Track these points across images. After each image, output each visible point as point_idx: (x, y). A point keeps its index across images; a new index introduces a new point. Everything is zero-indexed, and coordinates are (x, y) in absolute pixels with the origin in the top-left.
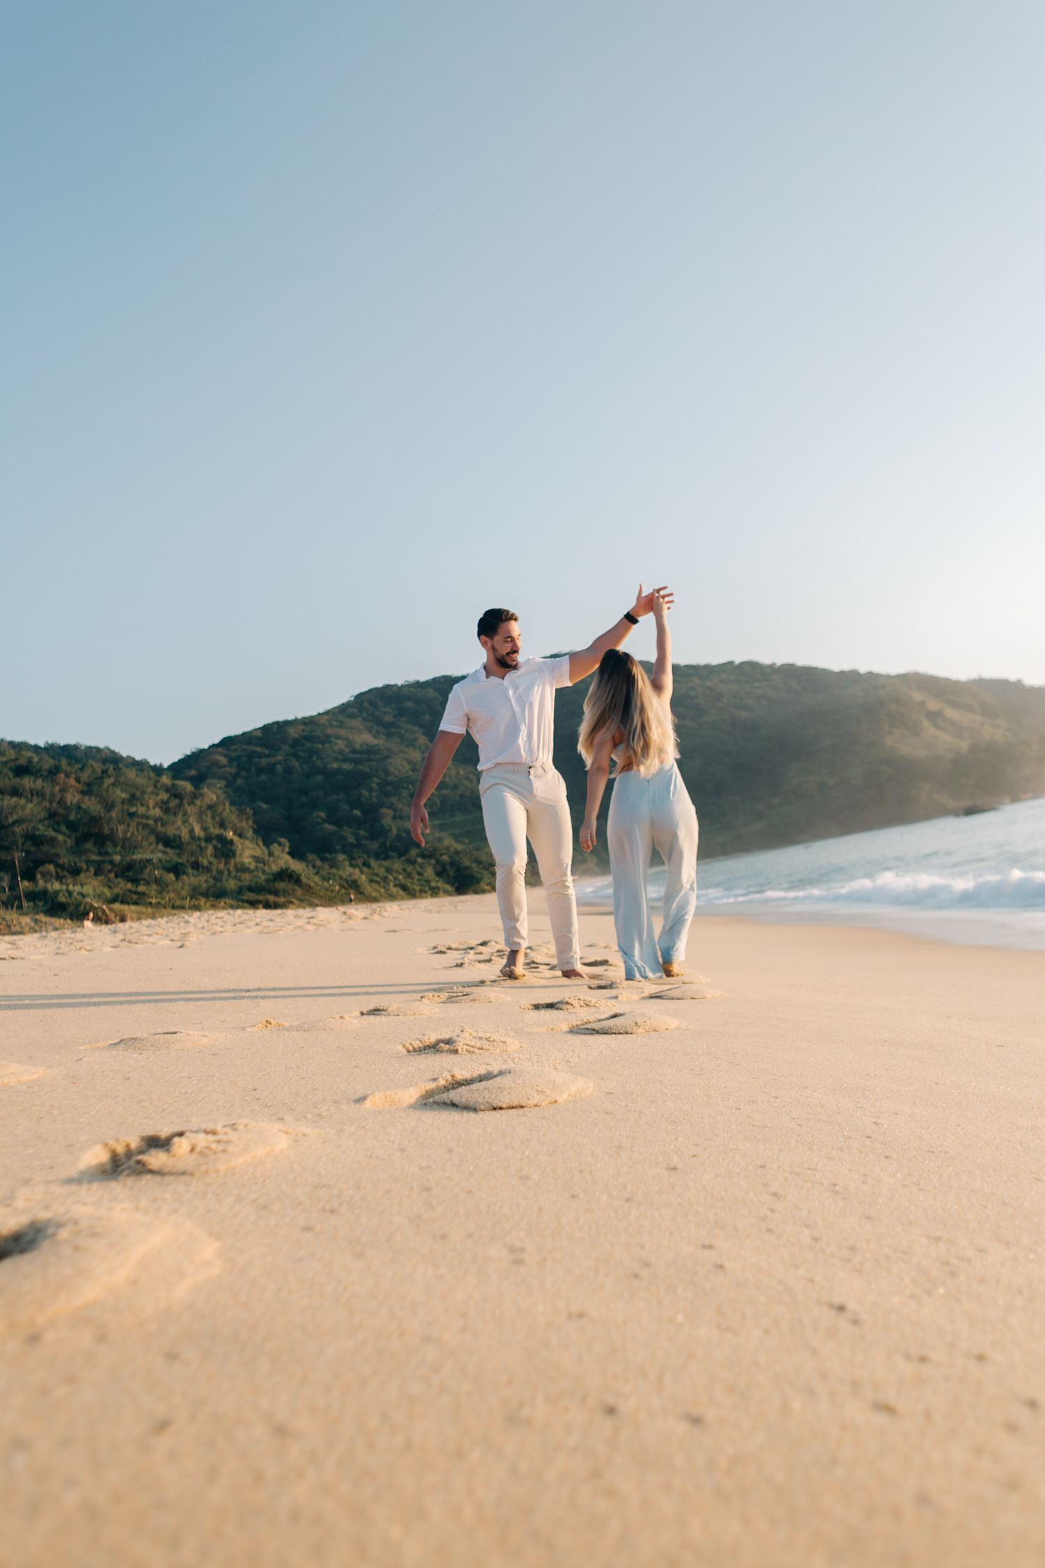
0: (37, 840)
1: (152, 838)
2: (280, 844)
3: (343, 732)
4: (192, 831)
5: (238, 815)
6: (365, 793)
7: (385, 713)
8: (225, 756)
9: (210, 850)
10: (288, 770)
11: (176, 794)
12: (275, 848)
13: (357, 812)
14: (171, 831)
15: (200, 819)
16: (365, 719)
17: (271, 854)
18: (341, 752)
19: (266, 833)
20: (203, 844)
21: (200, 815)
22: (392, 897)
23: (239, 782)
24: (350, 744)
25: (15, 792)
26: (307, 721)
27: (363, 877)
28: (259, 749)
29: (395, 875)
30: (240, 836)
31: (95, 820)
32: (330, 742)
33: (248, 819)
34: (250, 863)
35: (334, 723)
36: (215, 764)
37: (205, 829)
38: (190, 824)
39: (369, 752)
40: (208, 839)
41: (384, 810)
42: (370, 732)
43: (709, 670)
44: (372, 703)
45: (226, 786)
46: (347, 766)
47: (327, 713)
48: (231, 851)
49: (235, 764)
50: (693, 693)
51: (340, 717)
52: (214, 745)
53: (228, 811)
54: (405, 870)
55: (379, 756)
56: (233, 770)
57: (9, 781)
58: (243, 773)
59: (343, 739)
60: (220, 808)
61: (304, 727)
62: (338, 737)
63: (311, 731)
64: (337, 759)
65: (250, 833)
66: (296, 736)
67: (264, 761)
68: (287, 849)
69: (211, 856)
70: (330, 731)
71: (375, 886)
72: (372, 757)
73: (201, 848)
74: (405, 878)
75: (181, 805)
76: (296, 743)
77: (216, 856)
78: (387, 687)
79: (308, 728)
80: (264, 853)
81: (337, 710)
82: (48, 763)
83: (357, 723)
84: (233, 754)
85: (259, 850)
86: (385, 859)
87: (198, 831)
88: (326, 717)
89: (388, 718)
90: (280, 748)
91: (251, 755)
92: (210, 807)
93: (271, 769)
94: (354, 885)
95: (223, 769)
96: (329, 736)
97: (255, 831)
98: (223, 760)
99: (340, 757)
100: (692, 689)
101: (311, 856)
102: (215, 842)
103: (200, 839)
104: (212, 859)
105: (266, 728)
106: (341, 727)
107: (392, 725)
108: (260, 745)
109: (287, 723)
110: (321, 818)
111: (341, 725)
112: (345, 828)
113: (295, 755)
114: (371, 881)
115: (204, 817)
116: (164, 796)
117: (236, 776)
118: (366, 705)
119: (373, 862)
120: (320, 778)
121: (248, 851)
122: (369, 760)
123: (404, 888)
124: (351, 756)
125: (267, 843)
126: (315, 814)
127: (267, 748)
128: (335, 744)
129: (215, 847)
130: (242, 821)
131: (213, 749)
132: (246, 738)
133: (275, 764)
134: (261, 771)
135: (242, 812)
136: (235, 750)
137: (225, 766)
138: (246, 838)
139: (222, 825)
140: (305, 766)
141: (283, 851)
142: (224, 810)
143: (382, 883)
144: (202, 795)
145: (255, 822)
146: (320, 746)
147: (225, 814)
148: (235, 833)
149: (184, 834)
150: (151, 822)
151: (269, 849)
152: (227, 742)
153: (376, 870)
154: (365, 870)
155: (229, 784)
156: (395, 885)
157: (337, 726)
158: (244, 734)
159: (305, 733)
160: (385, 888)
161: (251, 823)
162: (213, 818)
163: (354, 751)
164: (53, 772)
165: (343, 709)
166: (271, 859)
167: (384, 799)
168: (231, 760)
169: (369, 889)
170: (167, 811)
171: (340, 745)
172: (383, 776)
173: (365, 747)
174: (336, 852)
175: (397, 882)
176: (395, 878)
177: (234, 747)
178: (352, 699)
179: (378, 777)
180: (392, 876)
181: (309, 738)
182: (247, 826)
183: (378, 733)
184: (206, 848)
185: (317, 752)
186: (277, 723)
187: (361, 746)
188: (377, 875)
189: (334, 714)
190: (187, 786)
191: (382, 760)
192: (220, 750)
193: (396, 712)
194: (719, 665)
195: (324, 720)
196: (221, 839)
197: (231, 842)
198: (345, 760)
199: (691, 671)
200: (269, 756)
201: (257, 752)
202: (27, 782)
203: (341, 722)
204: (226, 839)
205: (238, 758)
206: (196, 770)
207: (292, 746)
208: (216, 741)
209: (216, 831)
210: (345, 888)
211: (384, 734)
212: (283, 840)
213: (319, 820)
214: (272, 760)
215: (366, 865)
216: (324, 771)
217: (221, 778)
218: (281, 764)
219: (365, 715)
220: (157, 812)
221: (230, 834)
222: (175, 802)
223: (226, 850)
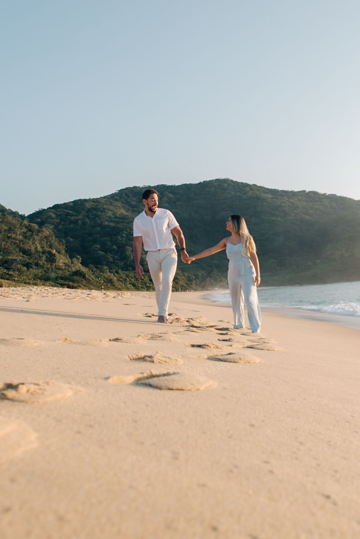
1: (18, 250)
2: (77, 258)
3: (111, 208)
4: (36, 248)
5: (59, 243)
6: (119, 238)
7: (133, 200)
8: (55, 213)
9: (44, 258)
10: (84, 224)
11: (30, 230)
12: (75, 260)
13: (115, 247)
14: (26, 247)
15: (40, 243)
16: (122, 202)
17: (72, 263)
18: (110, 217)
19: (71, 252)
20: (41, 255)
21: (41, 240)
22: (128, 289)
23: (60, 227)
24: (114, 214)
26: (95, 200)
27: (115, 278)
28: (71, 212)
29: (130, 278)
30: (59, 253)
32: (105, 212)
33: (63, 245)
34: (62, 266)
35: (108, 203)
36: (50, 217)
37: (42, 247)
38: (35, 244)
40: (44, 253)
41: (128, 247)
42: (125, 209)
43: (293, 194)
44: (127, 195)
45: (54, 228)
46: (112, 224)
47: (104, 197)
48: (54, 259)
49: (59, 218)
50: (283, 205)
51: (111, 200)
52: (50, 208)
53: (54, 240)
54: (135, 277)
55: (128, 221)
56: (58, 221)
58: (63, 223)
59: (111, 211)
60: (51, 238)
61: (93, 203)
62: (109, 210)
63: (96, 206)
64: (108, 220)
65: (63, 252)
66: (89, 207)
67: (73, 218)
68: (80, 261)
69: (44, 260)
70: (105, 206)
71: (121, 283)
72: (125, 221)
73: (40, 256)
74: (134, 280)
75: (32, 235)
76: (89, 210)
77: (46, 261)
78: (135, 187)
79: (95, 204)
80: (69, 262)
81: (110, 196)
83: (119, 204)
84: (59, 213)
85: (67, 261)
86: (126, 271)
87: (39, 249)
88: (104, 200)
89: (133, 203)
90: (81, 213)
91: (67, 214)
92: (46, 237)
93: (76, 222)
94: (110, 281)
95: (53, 220)
96: (105, 209)
97: (66, 251)
98: (54, 216)
99: (109, 219)
100: (284, 202)
101: (91, 266)
102: (46, 254)
103: (40, 252)
104: (45, 262)
105: (75, 202)
106: (111, 205)
107: (135, 206)
108: (72, 210)
109: (85, 200)
110: (98, 248)
111: (111, 204)
112: (109, 254)
113: (88, 216)
114: (119, 280)
115: (43, 242)
116: (25, 230)
117: (59, 224)
118: (124, 195)
119: (120, 271)
120: (99, 228)
121: (62, 260)
122: (123, 222)
123: (134, 285)
124: (114, 219)
125: (71, 257)
126: (95, 246)
127: (75, 212)
128: (107, 213)
129: (46, 257)
130: (60, 245)
131: (49, 210)
132: (65, 206)
133: (78, 220)
134: (71, 222)
135: (60, 241)
136: (59, 211)
137: (54, 219)
138: (62, 254)
139: (51, 246)
140: (92, 222)
141: (78, 261)
142: (52, 239)
143: (124, 282)
144: (42, 231)
145: (66, 246)
146: (100, 213)
147: (52, 242)
148: (56, 251)
149: (33, 249)
150: (17, 242)
151: (72, 260)
152: (56, 207)
153: (121, 276)
154: (116, 275)
155: (56, 227)
156: (130, 284)
157: (109, 204)
158: (65, 204)
159: (93, 206)
160: (125, 284)
161: (64, 247)
162: (47, 243)
163: (116, 217)
165: (113, 196)
166: (73, 265)
167: (128, 242)
168: (57, 216)
169: (117, 284)
170: (25, 237)
171: (110, 214)
172: (129, 231)
173: (121, 216)
174: (103, 265)
175: (131, 282)
176: (130, 280)
177: (59, 210)
178: (117, 192)
179: (126, 231)
180: (129, 279)
181: (95, 209)
182: (62, 248)
183: (128, 209)
184: (43, 257)
185: (98, 216)
186: (80, 200)
187: (120, 215)
188: (121, 277)
189: (108, 198)
190: (36, 226)
191: (129, 223)
192: (52, 210)
193: (138, 200)
194: (298, 192)
195: (103, 201)
196: (50, 253)
197: (54, 255)
198: (111, 221)
199: (283, 194)
200: (75, 216)
201: (70, 213)
203: (111, 202)
204: (52, 253)
205: (60, 215)
206: (41, 219)
207: (86, 212)
208: (51, 206)
209: (48, 249)
210: (106, 282)
211: (131, 210)
212: (78, 256)
213: (97, 249)
214: (77, 218)
215: (117, 272)
216: (101, 226)
217: (52, 224)
218: (81, 220)
219: (123, 200)
220: (21, 237)
221: (54, 251)
222: (29, 233)
223: (51, 259)
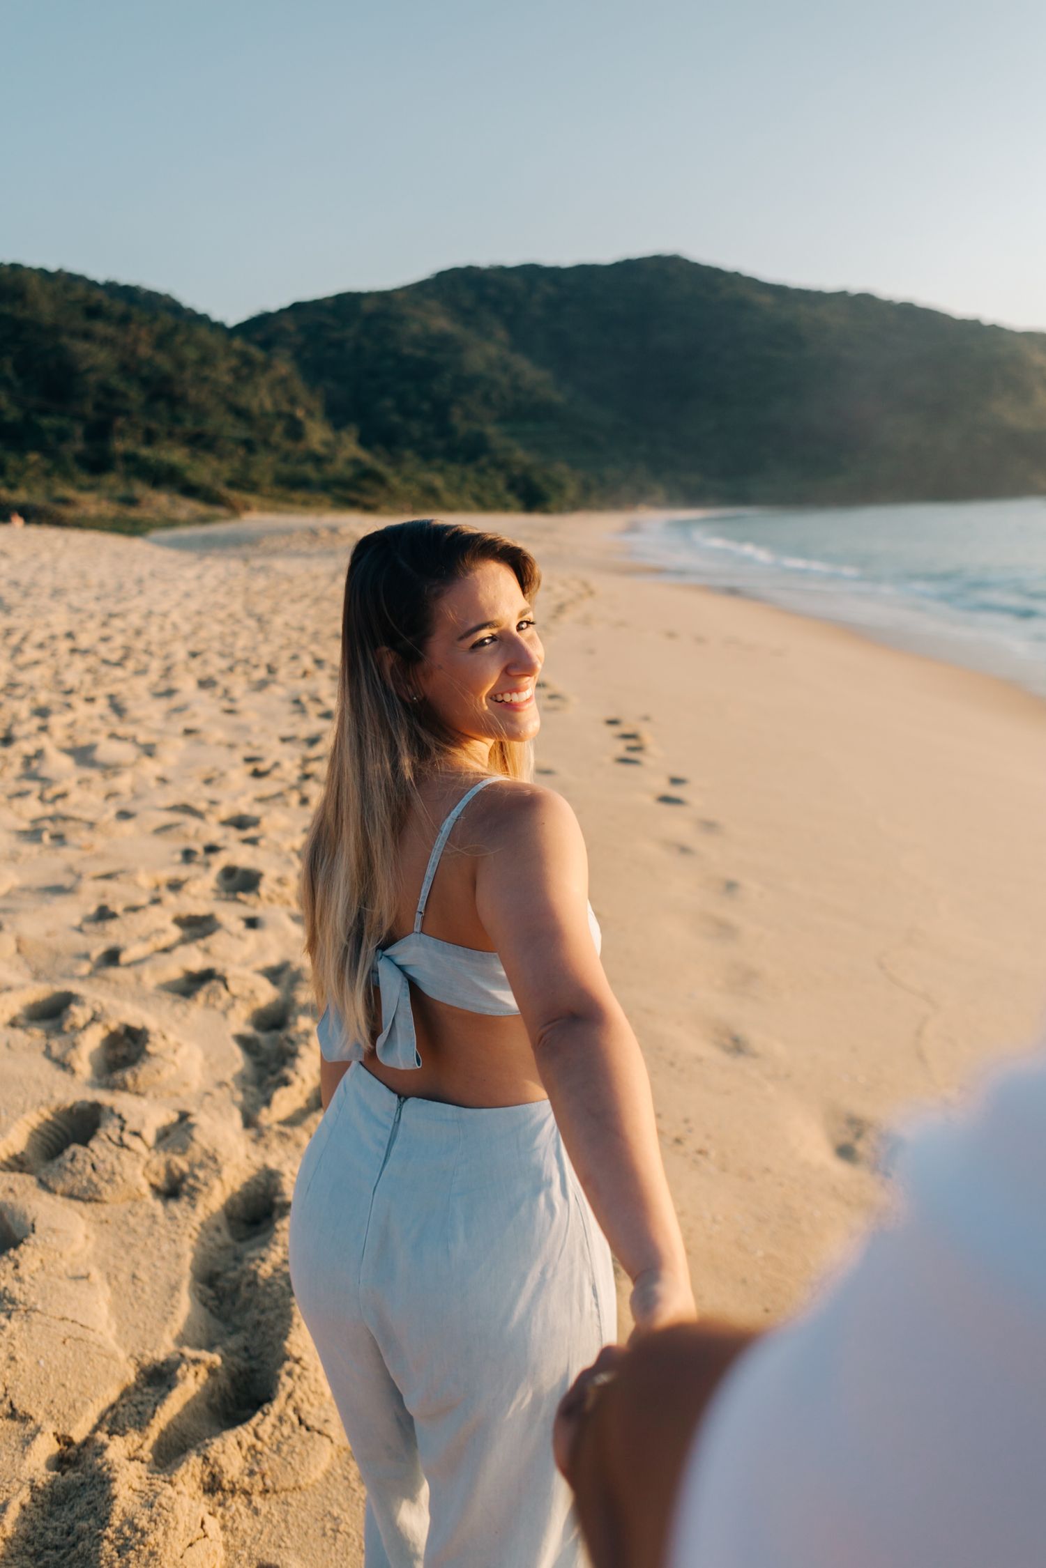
0: (109, 392)
1: (223, 407)
2: (349, 431)
3: (418, 313)
4: (262, 405)
5: (310, 394)
6: (436, 386)
8: (293, 323)
9: (280, 428)
10: (359, 348)
11: (247, 361)
12: (344, 434)
13: (426, 406)
14: (241, 402)
15: (271, 392)
17: (339, 441)
18: (415, 336)
19: (336, 416)
20: (273, 420)
21: (272, 387)
23: (308, 353)
24: (425, 328)
25: (87, 336)
26: (381, 296)
28: (330, 320)
30: (310, 416)
31: (167, 380)
32: (405, 323)
33: (318, 399)
34: (318, 448)
35: (411, 303)
36: (283, 330)
37: (275, 405)
38: (260, 397)
39: (444, 341)
40: (278, 415)
41: (454, 408)
45: (294, 358)
46: (420, 353)
47: (401, 290)
48: (301, 431)
49: (304, 333)
51: (417, 297)
52: (283, 310)
53: (299, 387)
55: (454, 346)
56: (302, 340)
57: (80, 323)
58: (312, 345)
59: (418, 322)
60: (292, 384)
61: (378, 303)
62: (413, 319)
63: (385, 309)
64: (410, 344)
65: (319, 414)
66: (370, 312)
67: (334, 335)
68: (355, 438)
69: (281, 434)
70: (403, 311)
72: (447, 346)
73: (270, 424)
75: (252, 374)
76: (369, 319)
77: (285, 436)
79: (383, 305)
80: (333, 439)
82: (119, 307)
83: (433, 306)
84: (303, 323)
85: (328, 435)
87: (269, 406)
88: (402, 295)
89: (466, 304)
90: (352, 323)
91: (321, 326)
92: (281, 380)
93: (341, 345)
95: (291, 338)
96: (403, 317)
97: (325, 413)
98: (292, 327)
99: (414, 342)
101: (379, 447)
102: (284, 420)
103: (270, 415)
104: (281, 439)
106: (417, 307)
108: (331, 317)
109: (361, 295)
110: (389, 407)
112: (413, 421)
113: (367, 333)
115: (275, 391)
116: (234, 362)
117: (304, 346)
118: (444, 286)
120: (391, 361)
121: (317, 434)
122: (444, 349)
124: (425, 342)
126: (382, 402)
127: (338, 321)
128: (410, 326)
129: (285, 425)
130: (312, 400)
131: (282, 315)
132: (316, 306)
133: (345, 339)
134: (330, 344)
136: (305, 319)
137: (293, 335)
138: (316, 419)
139: (293, 403)
140: (377, 347)
141: (351, 438)
142: (296, 386)
144: (272, 366)
145: (325, 402)
146: (393, 326)
147: (295, 390)
148: (304, 412)
149: (254, 405)
150: (222, 389)
151: (337, 434)
152: (297, 308)
155: (297, 356)
157: (412, 306)
158: (315, 301)
161: (321, 403)
162: (284, 393)
163: (429, 337)
164: (124, 320)
165: (420, 287)
166: (340, 446)
167: (455, 396)
168: (299, 329)
170: (238, 379)
171: (415, 328)
173: (440, 334)
178: (430, 277)
179: (451, 371)
181: (383, 316)
182: (317, 405)
184: (276, 425)
185: (390, 333)
187: (436, 332)
190: (257, 354)
196: (291, 417)
197: (301, 422)
198: (419, 346)
200: (339, 330)
201: (328, 324)
202: (100, 327)
204: (295, 417)
205: (306, 328)
206: (265, 335)
207: (364, 322)
209: (285, 407)
212: (352, 427)
213: (387, 409)
214: (343, 335)
215: (442, 469)
216: (396, 355)
217: (289, 347)
218: (351, 340)
220: (227, 379)
221: (300, 413)
222: (245, 371)
223: (295, 431)
